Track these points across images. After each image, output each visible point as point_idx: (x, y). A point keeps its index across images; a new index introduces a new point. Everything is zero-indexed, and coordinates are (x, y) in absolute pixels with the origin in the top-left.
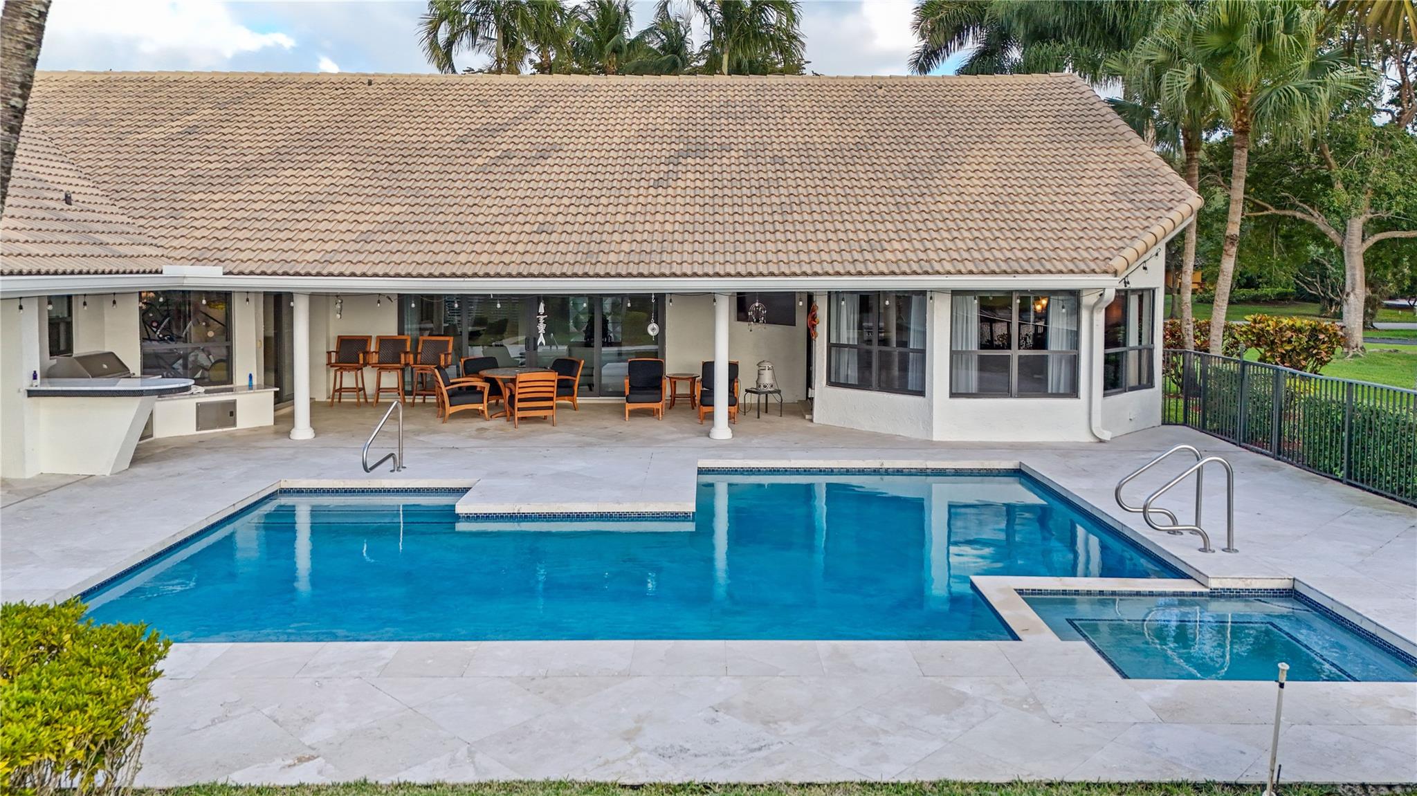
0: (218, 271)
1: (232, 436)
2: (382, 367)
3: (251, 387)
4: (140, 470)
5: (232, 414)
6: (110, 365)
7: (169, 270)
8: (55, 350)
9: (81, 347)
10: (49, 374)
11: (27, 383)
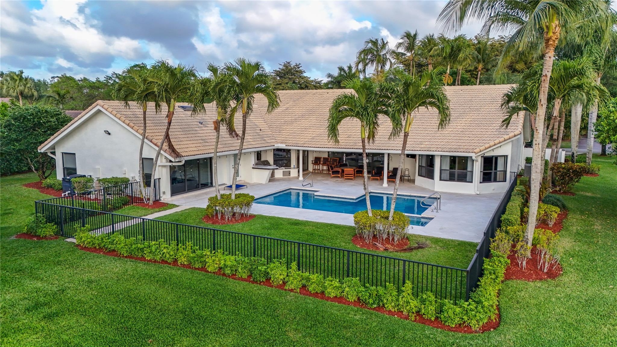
0: (284, 145)
1: (289, 178)
2: (323, 165)
3: (294, 168)
4: (271, 183)
5: (290, 173)
6: (266, 163)
7: (276, 145)
8: (258, 159)
9: (263, 159)
10: (257, 164)
11: (252, 166)
